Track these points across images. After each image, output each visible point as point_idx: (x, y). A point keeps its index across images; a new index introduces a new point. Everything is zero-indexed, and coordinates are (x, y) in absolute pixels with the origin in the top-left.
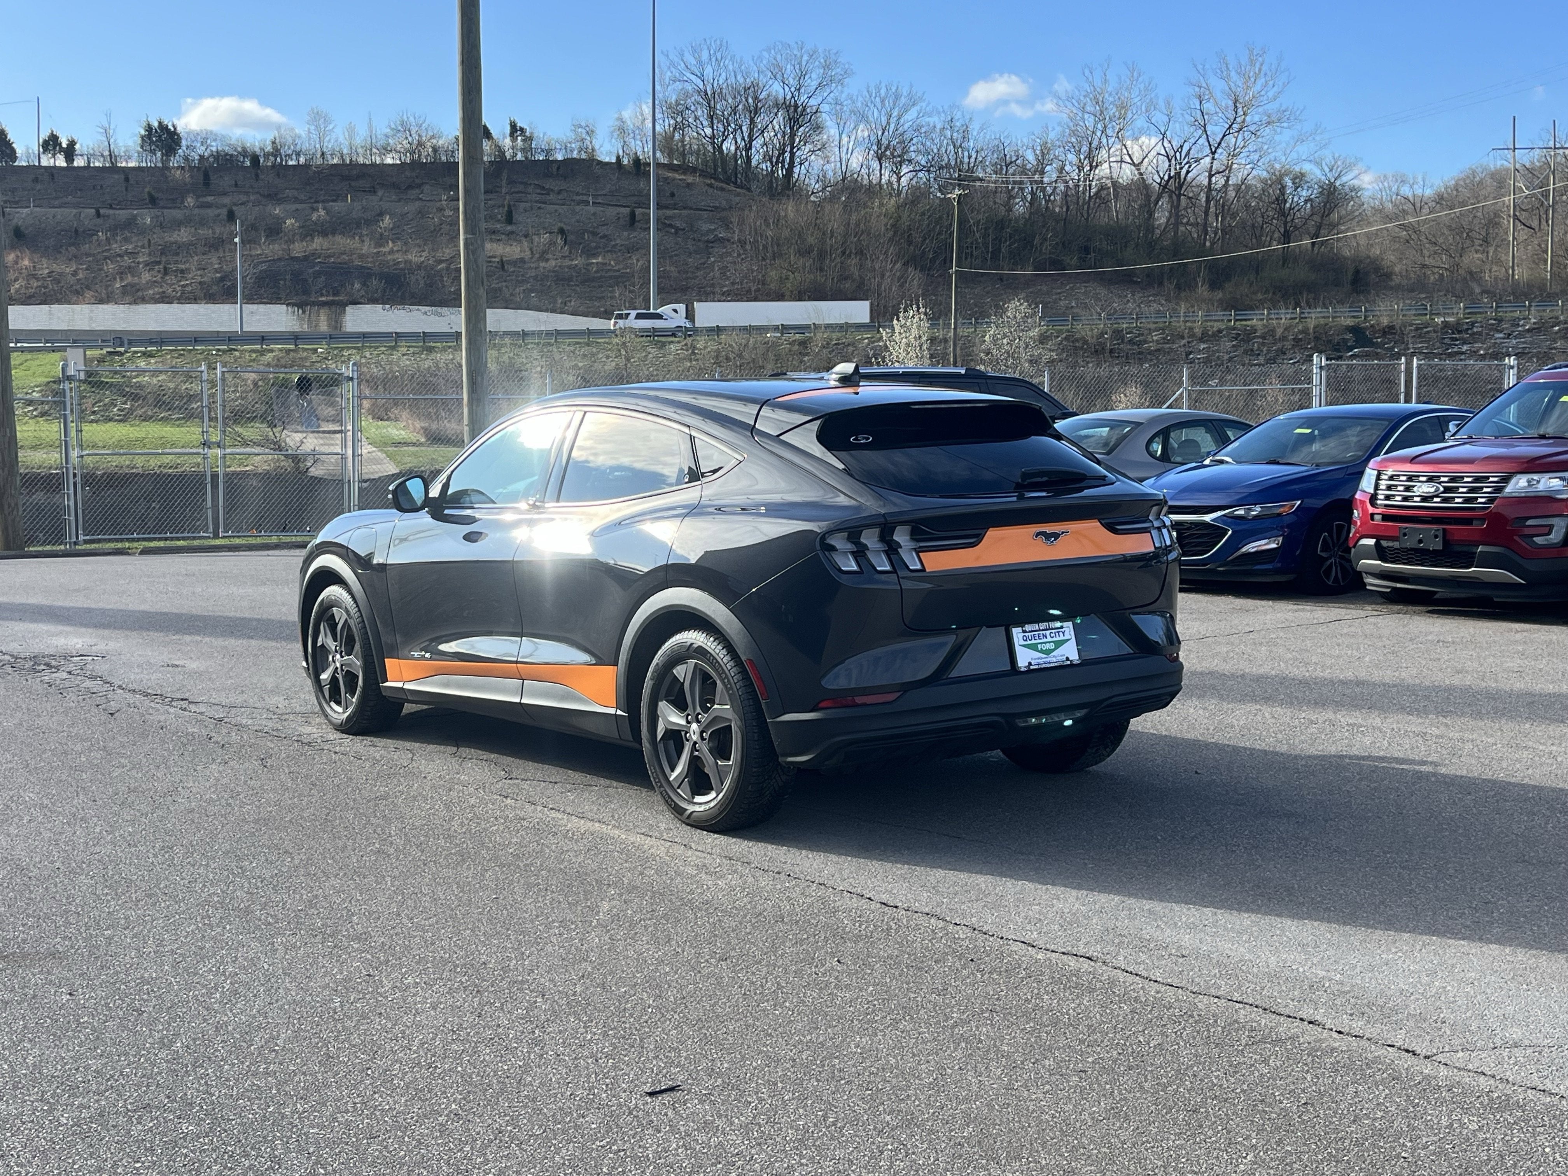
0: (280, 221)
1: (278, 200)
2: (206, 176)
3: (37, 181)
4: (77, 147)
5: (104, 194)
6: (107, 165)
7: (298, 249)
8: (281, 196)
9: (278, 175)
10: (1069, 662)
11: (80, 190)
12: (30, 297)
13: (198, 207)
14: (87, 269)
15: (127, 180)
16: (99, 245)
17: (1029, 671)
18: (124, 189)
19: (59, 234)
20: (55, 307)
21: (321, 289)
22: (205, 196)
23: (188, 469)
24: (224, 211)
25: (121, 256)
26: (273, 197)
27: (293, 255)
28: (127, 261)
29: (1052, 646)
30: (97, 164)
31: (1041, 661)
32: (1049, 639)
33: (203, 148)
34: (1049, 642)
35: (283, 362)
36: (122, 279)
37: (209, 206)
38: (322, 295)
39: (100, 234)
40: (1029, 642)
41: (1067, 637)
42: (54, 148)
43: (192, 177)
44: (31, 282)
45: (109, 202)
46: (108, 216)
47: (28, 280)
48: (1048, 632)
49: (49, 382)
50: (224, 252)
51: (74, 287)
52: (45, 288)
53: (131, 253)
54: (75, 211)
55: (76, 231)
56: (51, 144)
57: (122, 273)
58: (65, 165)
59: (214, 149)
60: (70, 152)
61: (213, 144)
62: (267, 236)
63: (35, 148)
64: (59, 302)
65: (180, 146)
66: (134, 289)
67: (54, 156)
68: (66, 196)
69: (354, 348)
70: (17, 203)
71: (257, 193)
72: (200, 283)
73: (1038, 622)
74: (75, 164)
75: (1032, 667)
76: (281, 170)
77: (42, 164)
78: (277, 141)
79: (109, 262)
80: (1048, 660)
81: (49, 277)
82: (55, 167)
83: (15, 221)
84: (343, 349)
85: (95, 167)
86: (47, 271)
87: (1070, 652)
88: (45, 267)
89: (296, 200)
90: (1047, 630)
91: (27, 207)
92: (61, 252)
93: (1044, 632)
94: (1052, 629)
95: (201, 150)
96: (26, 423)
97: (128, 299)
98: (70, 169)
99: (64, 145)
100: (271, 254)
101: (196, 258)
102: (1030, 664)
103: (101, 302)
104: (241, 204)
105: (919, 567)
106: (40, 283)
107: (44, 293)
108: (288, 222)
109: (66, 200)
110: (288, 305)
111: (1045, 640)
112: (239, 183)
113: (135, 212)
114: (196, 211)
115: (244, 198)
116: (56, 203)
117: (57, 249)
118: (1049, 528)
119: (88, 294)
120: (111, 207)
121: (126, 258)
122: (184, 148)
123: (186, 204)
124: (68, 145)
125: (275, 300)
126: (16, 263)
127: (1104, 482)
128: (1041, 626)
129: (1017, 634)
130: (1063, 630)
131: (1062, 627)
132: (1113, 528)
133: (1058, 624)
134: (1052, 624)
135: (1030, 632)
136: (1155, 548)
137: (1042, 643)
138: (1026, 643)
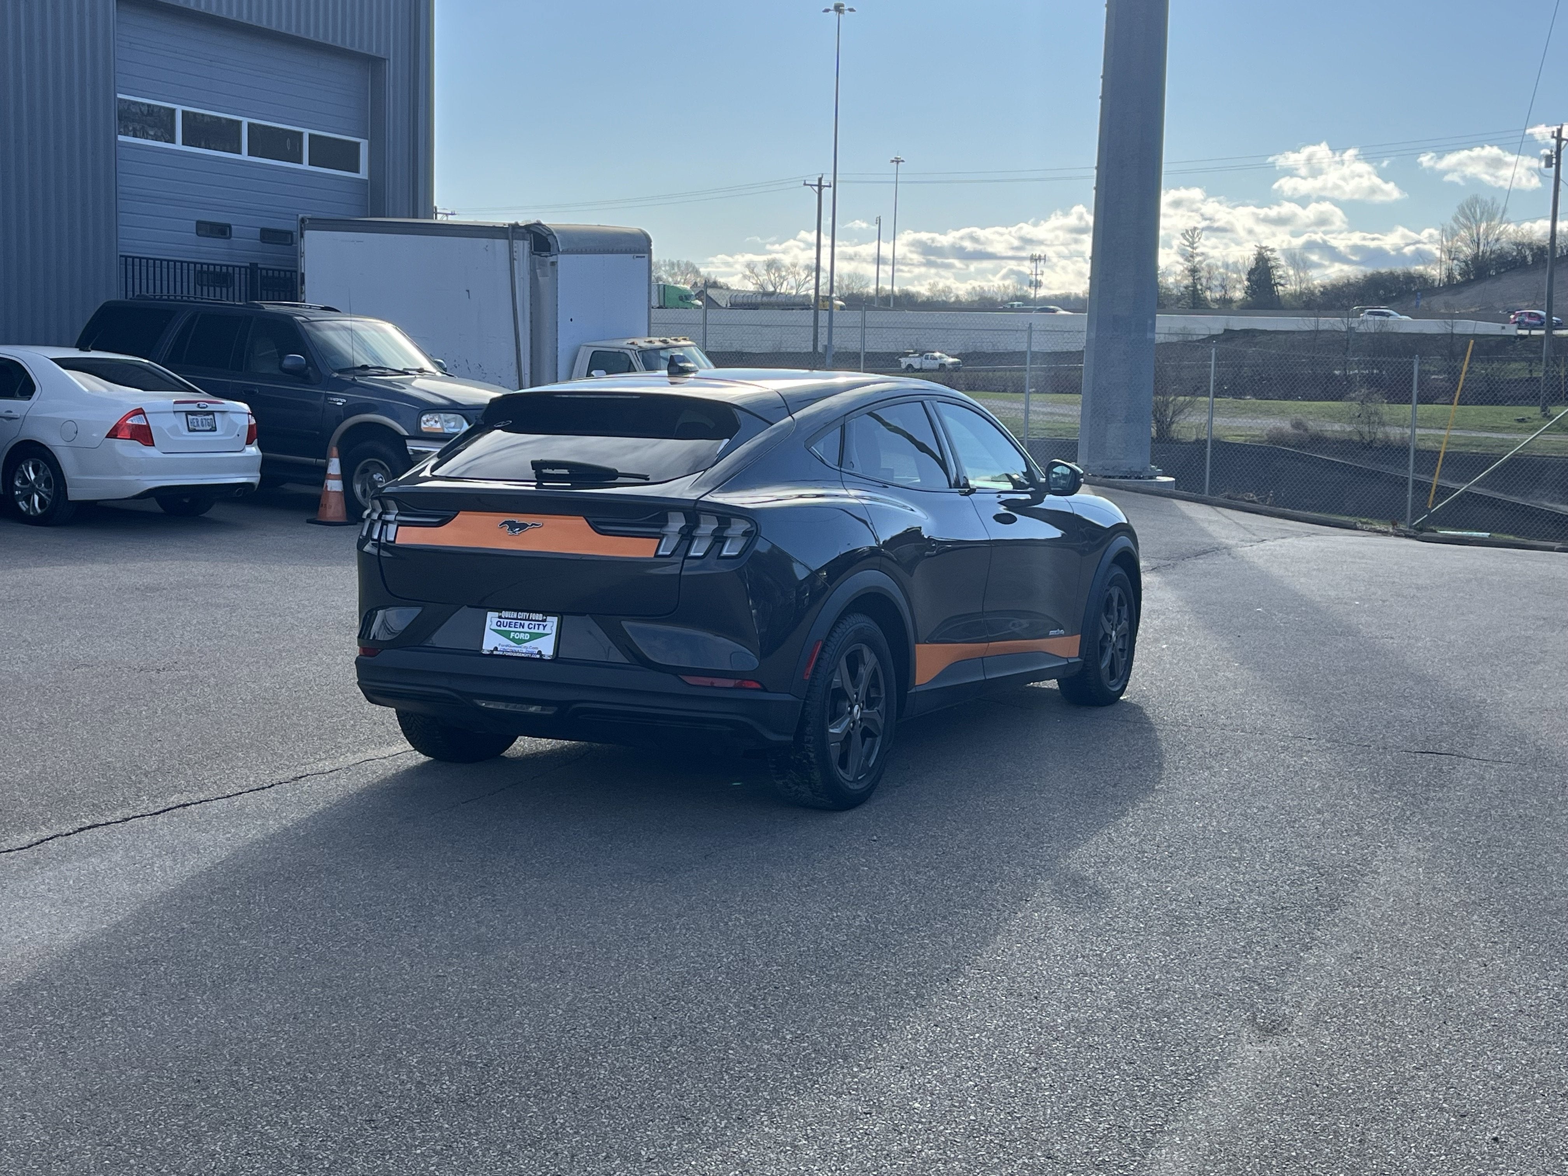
10: (538, 656)
17: (491, 655)
29: (527, 637)
31: (508, 649)
32: (526, 629)
34: (525, 633)
40: (502, 628)
41: (547, 631)
48: (527, 623)
73: (517, 611)
75: (495, 653)
80: (517, 649)
87: (546, 647)
90: (525, 620)
93: (522, 622)
94: (532, 620)
102: (496, 649)
105: (393, 538)
111: (521, 630)
118: (518, 518)
127: (644, 481)
128: (522, 615)
129: (492, 618)
130: (545, 624)
131: (545, 621)
132: (598, 528)
133: (540, 617)
134: (534, 616)
135: (505, 618)
136: (656, 556)
137: (516, 632)
138: (499, 628)
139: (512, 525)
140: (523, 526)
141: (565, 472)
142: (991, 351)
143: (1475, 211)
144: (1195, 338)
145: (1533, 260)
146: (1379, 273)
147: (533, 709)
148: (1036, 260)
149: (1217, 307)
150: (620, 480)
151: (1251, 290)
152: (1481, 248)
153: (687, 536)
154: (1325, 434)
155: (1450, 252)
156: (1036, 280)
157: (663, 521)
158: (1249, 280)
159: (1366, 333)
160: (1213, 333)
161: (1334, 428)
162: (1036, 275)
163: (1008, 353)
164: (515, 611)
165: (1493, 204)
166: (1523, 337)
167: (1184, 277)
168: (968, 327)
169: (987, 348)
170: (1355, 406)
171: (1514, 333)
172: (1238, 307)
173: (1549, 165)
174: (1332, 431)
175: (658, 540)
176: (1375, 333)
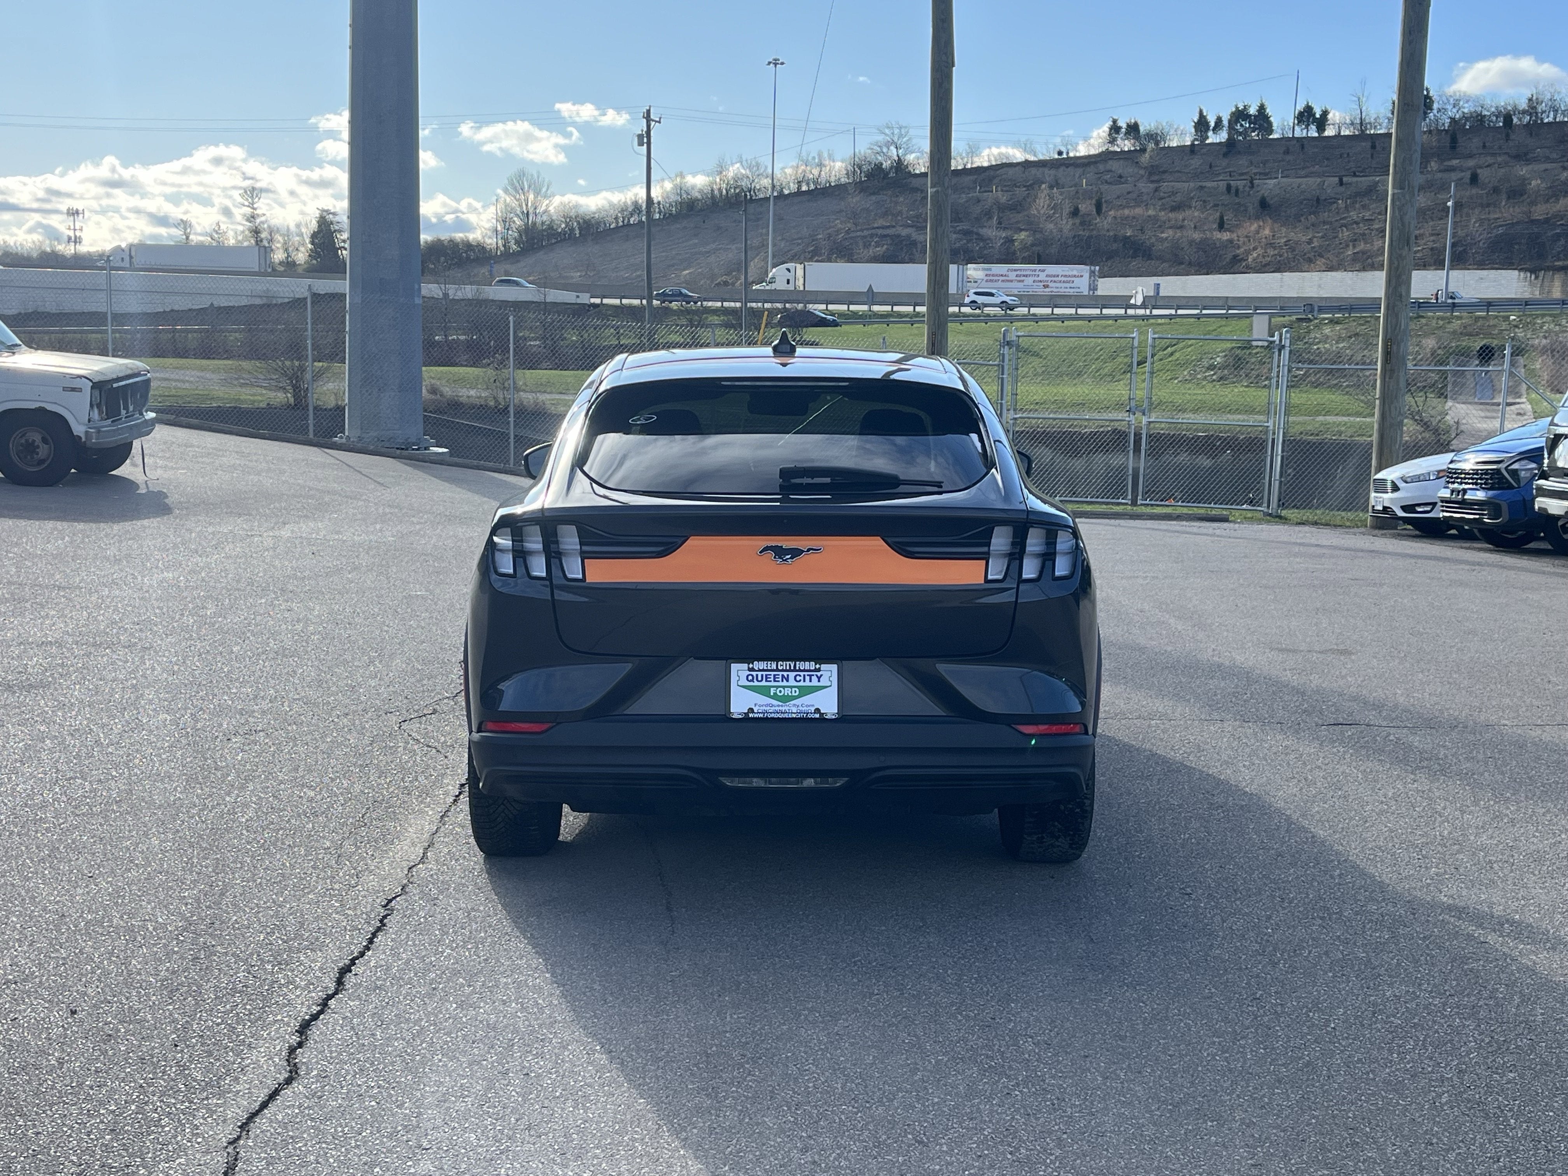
0: (1524, 181)
1: (1527, 160)
2: (1454, 141)
3: (1288, 153)
4: (1330, 116)
5: (1349, 162)
6: (1357, 133)
7: (1540, 211)
8: (1531, 155)
9: (1531, 134)
10: (817, 716)
11: (1328, 159)
12: (1265, 265)
13: (1440, 171)
14: (1322, 237)
15: (1373, 147)
16: (1338, 213)
17: (745, 719)
18: (1369, 156)
19: (1301, 203)
20: (1287, 274)
21: (1559, 253)
22: (1450, 159)
23: (1329, 437)
24: (1468, 174)
25: (1357, 223)
26: (1522, 157)
27: (1534, 218)
28: (1363, 228)
29: (795, 692)
30: (1347, 133)
31: (772, 709)
32: (792, 683)
33: (1455, 110)
34: (791, 687)
35: (1469, 329)
36: (1354, 246)
37: (1452, 169)
38: (1559, 260)
39: (1340, 202)
40: (756, 683)
41: (824, 682)
42: (1308, 119)
43: (1439, 141)
44: (1268, 251)
45: (1354, 169)
46: (1350, 184)
47: (1265, 249)
48: (792, 675)
49: (1233, 348)
50: (1461, 217)
51: (1308, 255)
52: (1281, 256)
53: (1367, 220)
54: (1319, 180)
55: (1318, 199)
56: (1306, 116)
57: (1355, 240)
58: (1316, 135)
59: (1466, 111)
60: (1322, 123)
61: (1466, 105)
62: (1509, 198)
63: (1291, 120)
64: (1291, 270)
65: (1432, 109)
66: (1365, 256)
67: (1307, 127)
68: (1313, 166)
69: (1551, 315)
70: (1266, 174)
71: (1506, 153)
72: (1432, 249)
73: (777, 660)
74: (1326, 134)
75: (751, 715)
76: (1536, 127)
77: (1296, 136)
78: (1534, 98)
79: (1345, 229)
80: (783, 709)
81: (1286, 245)
82: (1307, 138)
83: (1262, 192)
84: (1537, 316)
85: (1345, 136)
86: (1283, 240)
87: (826, 703)
88: (1284, 234)
89: (1548, 159)
90: (790, 670)
91: (1276, 178)
92: (1300, 221)
93: (785, 674)
94: (800, 670)
95: (1452, 112)
96: (1203, 387)
97: (1358, 267)
98: (1321, 139)
99: (1318, 116)
100: (1510, 217)
101: (1431, 223)
102: (751, 710)
103: (1331, 269)
104: (1488, 166)
105: (580, 576)
106: (1276, 252)
107: (1279, 261)
108: (1534, 183)
109: (1312, 169)
110: (1520, 270)
111: (785, 683)
112: (1487, 144)
113: (1377, 179)
114: (1439, 175)
115: (1490, 160)
116: (1303, 173)
117: (1297, 218)
118: (787, 542)
119: (1320, 262)
120: (1355, 175)
121: (1361, 225)
122: (1435, 111)
123: (1429, 169)
124: (1321, 116)
125: (1507, 264)
126: (1258, 232)
127: (936, 489)
128: (782, 665)
129: (739, 671)
130: (819, 674)
131: (819, 670)
132: (904, 550)
133: (812, 665)
134: (801, 665)
135: (760, 670)
136: (987, 581)
137: (777, 687)
138: (751, 684)
139: (780, 552)
140: (796, 553)
141: (828, 480)
142: (54, 311)
143: (523, 183)
144: (280, 301)
145: (580, 233)
146: (439, 240)
147: (809, 782)
148: (73, 214)
149: (282, 269)
150: (902, 489)
151: (314, 254)
152: (531, 218)
153: (1016, 555)
154: (461, 399)
155: (504, 221)
156: (76, 237)
157: (986, 538)
158: (312, 243)
159: (462, 300)
160: (297, 296)
161: (470, 394)
162: (75, 230)
163: (76, 314)
164: (771, 660)
165: (538, 178)
166: (595, 306)
167: (246, 238)
168: (28, 285)
169: (51, 307)
170: (490, 372)
171: (587, 302)
172: (304, 270)
173: (641, 144)
174: (468, 397)
175: (984, 562)
176: (473, 300)
